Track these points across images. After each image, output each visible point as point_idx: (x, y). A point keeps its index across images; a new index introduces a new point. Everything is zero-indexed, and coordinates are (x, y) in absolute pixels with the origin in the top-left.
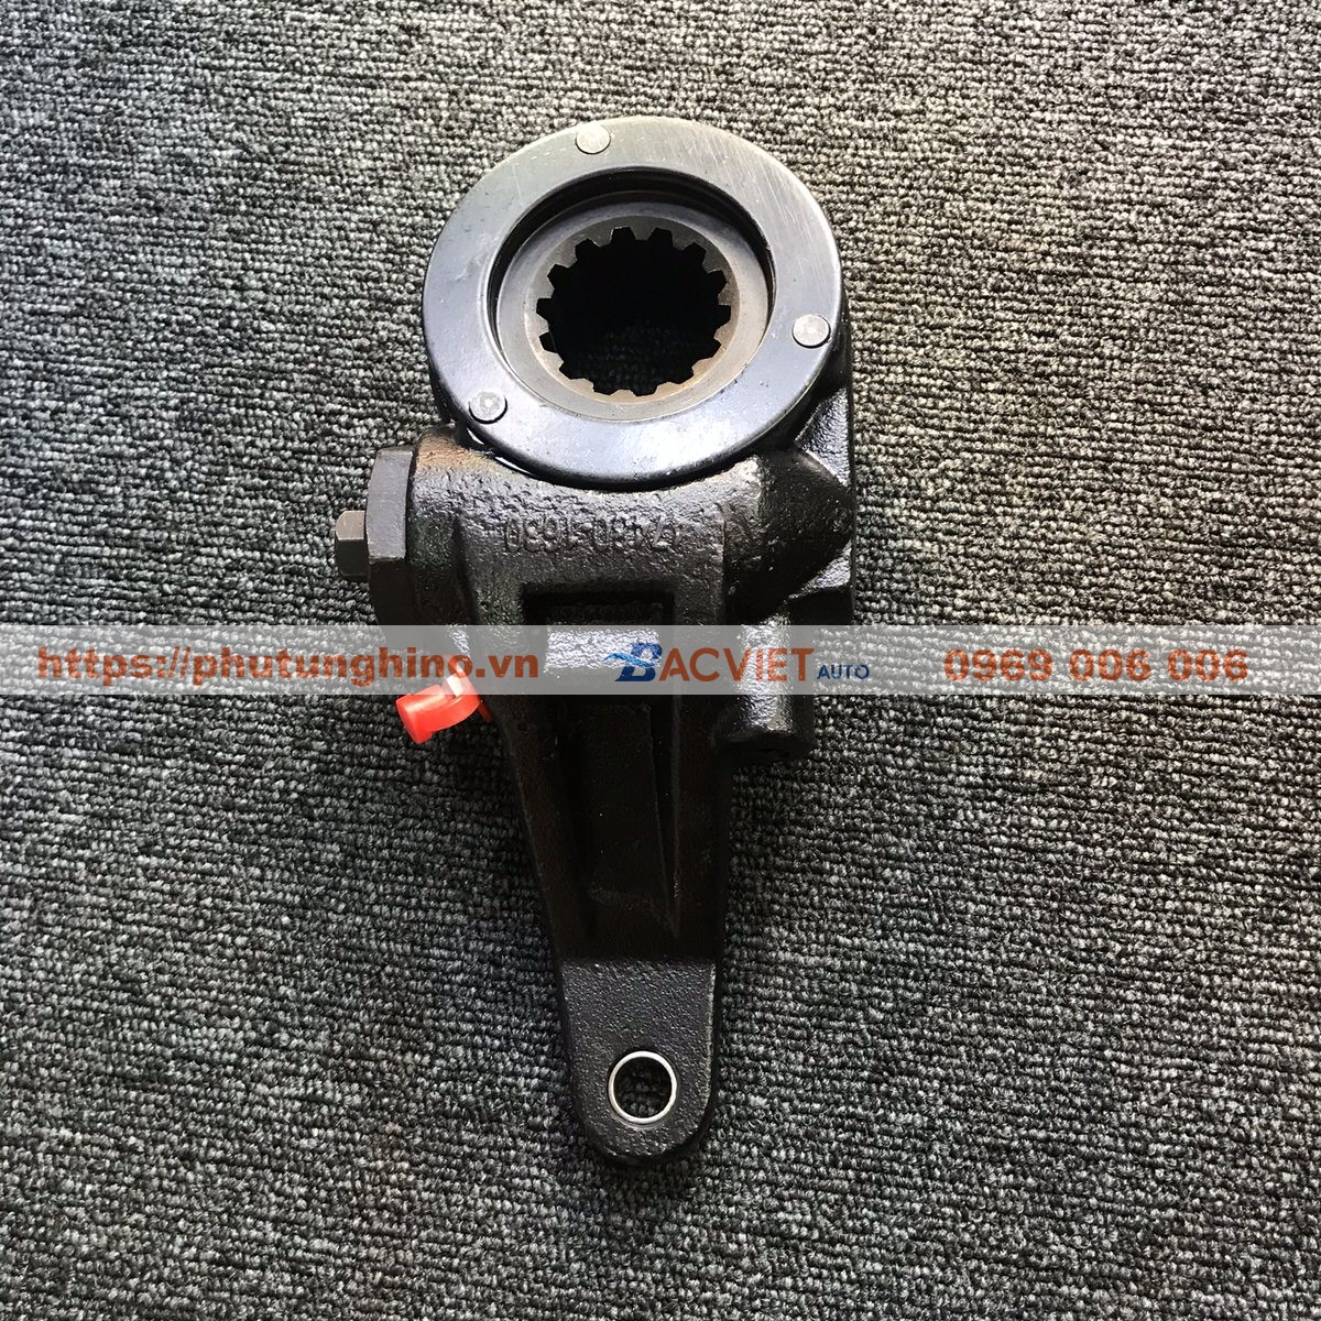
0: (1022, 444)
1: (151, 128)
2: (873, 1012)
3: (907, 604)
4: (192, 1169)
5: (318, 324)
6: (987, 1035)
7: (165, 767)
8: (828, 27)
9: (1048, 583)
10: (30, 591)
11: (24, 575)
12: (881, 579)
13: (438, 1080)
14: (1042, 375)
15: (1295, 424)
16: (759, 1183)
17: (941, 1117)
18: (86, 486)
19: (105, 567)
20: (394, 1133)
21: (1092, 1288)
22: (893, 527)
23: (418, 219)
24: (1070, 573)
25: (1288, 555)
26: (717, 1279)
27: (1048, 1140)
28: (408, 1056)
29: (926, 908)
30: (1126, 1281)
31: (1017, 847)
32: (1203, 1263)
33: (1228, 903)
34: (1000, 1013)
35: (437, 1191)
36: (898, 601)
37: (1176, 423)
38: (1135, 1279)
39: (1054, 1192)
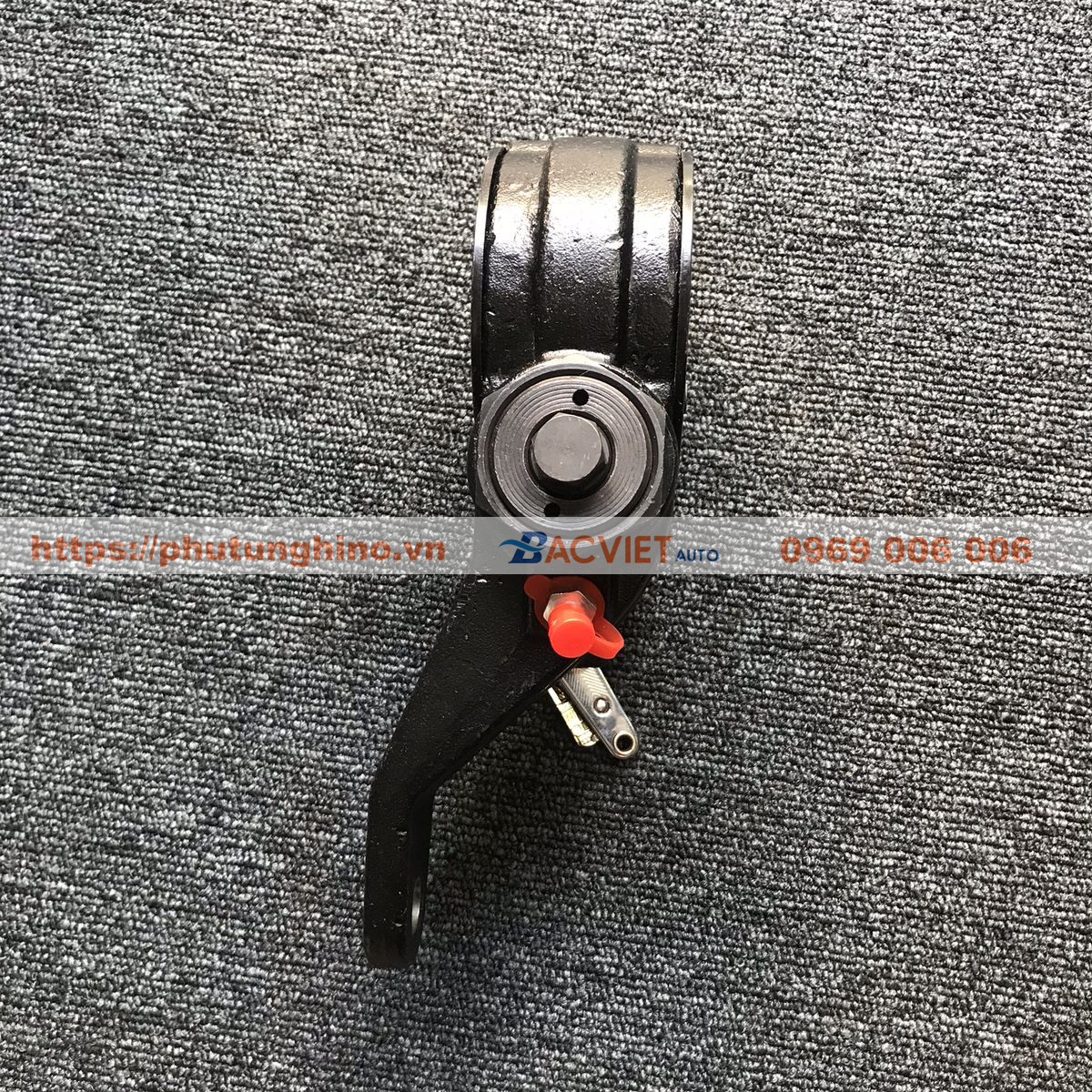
0: (804, 376)
1: (113, 86)
2: (670, 811)
3: (710, 499)
4: (158, 914)
5: (251, 257)
6: (754, 830)
7: (132, 610)
8: (666, 20)
9: (817, 487)
10: (24, 468)
11: (19, 455)
12: (690, 480)
13: (343, 853)
14: (822, 320)
15: (1017, 367)
16: (581, 935)
17: (716, 890)
18: (66, 385)
19: (84, 451)
20: (309, 892)
21: (821, 1014)
22: (701, 439)
23: (331, 172)
24: (835, 480)
25: (1004, 471)
26: (548, 1003)
27: (796, 908)
28: (321, 833)
29: (713, 734)
30: (846, 1010)
31: (783, 690)
32: (904, 998)
33: (940, 737)
34: (765, 814)
35: (341, 935)
36: (703, 498)
37: (925, 363)
38: (853, 1008)
39: (798, 946)
